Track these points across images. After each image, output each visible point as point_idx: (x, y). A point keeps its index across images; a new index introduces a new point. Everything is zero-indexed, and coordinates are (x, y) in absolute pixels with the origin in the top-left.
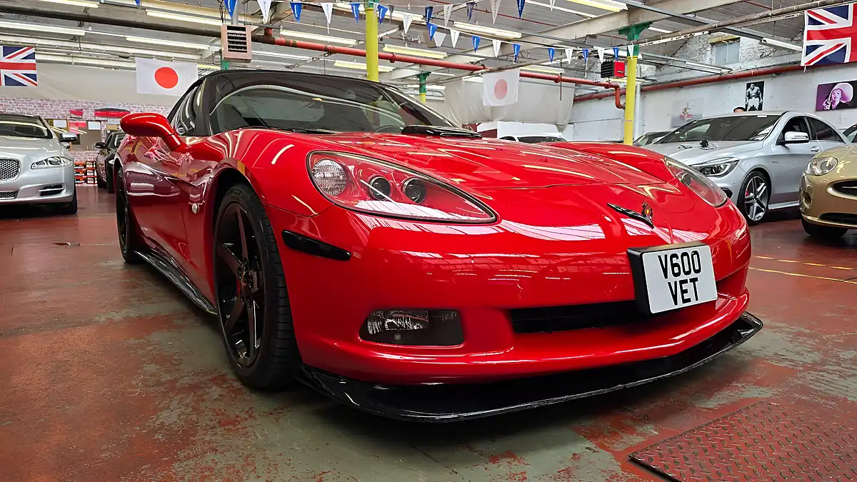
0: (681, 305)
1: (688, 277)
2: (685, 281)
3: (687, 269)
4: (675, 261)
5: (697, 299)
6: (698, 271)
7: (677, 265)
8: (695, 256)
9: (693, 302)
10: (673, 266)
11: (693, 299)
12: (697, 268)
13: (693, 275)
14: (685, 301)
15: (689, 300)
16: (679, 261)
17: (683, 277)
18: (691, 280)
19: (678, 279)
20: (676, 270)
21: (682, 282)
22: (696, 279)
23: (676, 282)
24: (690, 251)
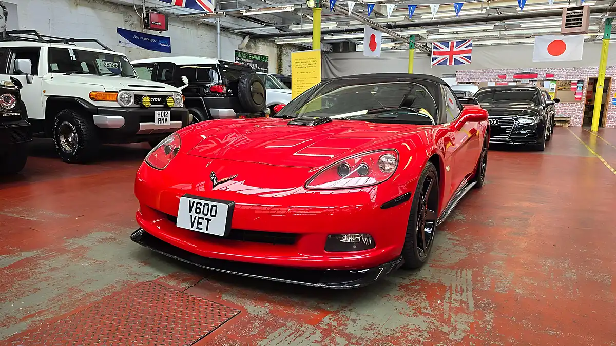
0: (194, 229)
1: (205, 217)
2: (203, 219)
3: (206, 213)
4: (199, 205)
5: (207, 230)
6: (214, 216)
7: (200, 208)
8: (214, 208)
9: (204, 231)
10: (197, 208)
11: (205, 229)
12: (213, 214)
13: (209, 217)
14: (197, 228)
15: (201, 229)
16: (202, 207)
17: (201, 215)
18: (206, 219)
19: (198, 216)
20: (198, 211)
21: (199, 218)
22: (211, 220)
23: (195, 217)
24: (211, 203)
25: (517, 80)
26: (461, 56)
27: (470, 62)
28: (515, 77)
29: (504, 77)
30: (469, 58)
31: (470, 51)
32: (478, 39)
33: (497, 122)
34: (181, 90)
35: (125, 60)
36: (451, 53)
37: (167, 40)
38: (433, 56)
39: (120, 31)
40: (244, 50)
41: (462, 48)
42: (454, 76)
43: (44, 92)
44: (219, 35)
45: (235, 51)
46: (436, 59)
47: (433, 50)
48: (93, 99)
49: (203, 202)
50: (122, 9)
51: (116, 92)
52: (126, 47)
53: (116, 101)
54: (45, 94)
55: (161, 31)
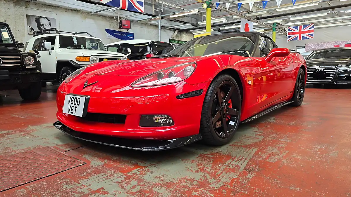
0: (70, 113)
1: (75, 106)
2: (73, 107)
3: (75, 103)
4: (73, 99)
6: (78, 105)
7: (73, 101)
8: (79, 100)
11: (74, 113)
12: (78, 104)
13: (76, 106)
15: (72, 113)
17: (73, 105)
20: (72, 103)
23: (71, 106)
24: (78, 97)
26: (307, 34)
27: (313, 38)
28: (345, 46)
30: (312, 35)
31: (312, 31)
32: (317, 24)
33: (324, 70)
34: (127, 56)
35: (100, 41)
36: (300, 33)
37: (132, 34)
38: (288, 36)
39: (107, 31)
40: (175, 39)
41: (307, 29)
42: (304, 47)
43: (56, 58)
44: (160, 31)
45: (170, 39)
46: (290, 37)
47: (288, 32)
48: (77, 60)
49: (74, 97)
50: (109, 19)
51: (90, 56)
52: (110, 39)
53: (89, 61)
54: (57, 59)
55: (128, 29)
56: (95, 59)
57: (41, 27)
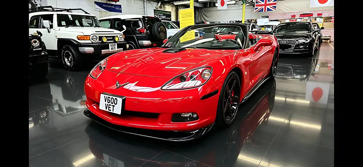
0: (107, 110)
1: (112, 104)
2: (111, 105)
3: (112, 102)
4: (109, 99)
5: (113, 111)
7: (110, 100)
8: (116, 100)
9: (112, 111)
10: (108, 100)
11: (112, 110)
12: (116, 103)
13: (114, 104)
14: (109, 110)
15: (110, 110)
16: (110, 99)
17: (110, 104)
18: (112, 106)
19: (109, 104)
21: (109, 105)
22: (114, 106)
23: (108, 104)
24: (114, 98)
25: (301, 18)
26: (271, 6)
27: (275, 9)
29: (294, 16)
30: (275, 7)
31: (275, 4)
33: (287, 42)
34: (123, 33)
35: (95, 18)
36: (266, 5)
37: (120, 6)
38: (255, 7)
39: (96, 3)
40: (159, 9)
41: (271, 2)
42: (268, 17)
43: (56, 37)
45: (154, 10)
47: (255, 4)
48: (79, 39)
49: (111, 97)
51: (90, 36)
53: (90, 40)
54: (57, 38)
55: (116, 2)
56: (95, 37)
57: (32, 1)
